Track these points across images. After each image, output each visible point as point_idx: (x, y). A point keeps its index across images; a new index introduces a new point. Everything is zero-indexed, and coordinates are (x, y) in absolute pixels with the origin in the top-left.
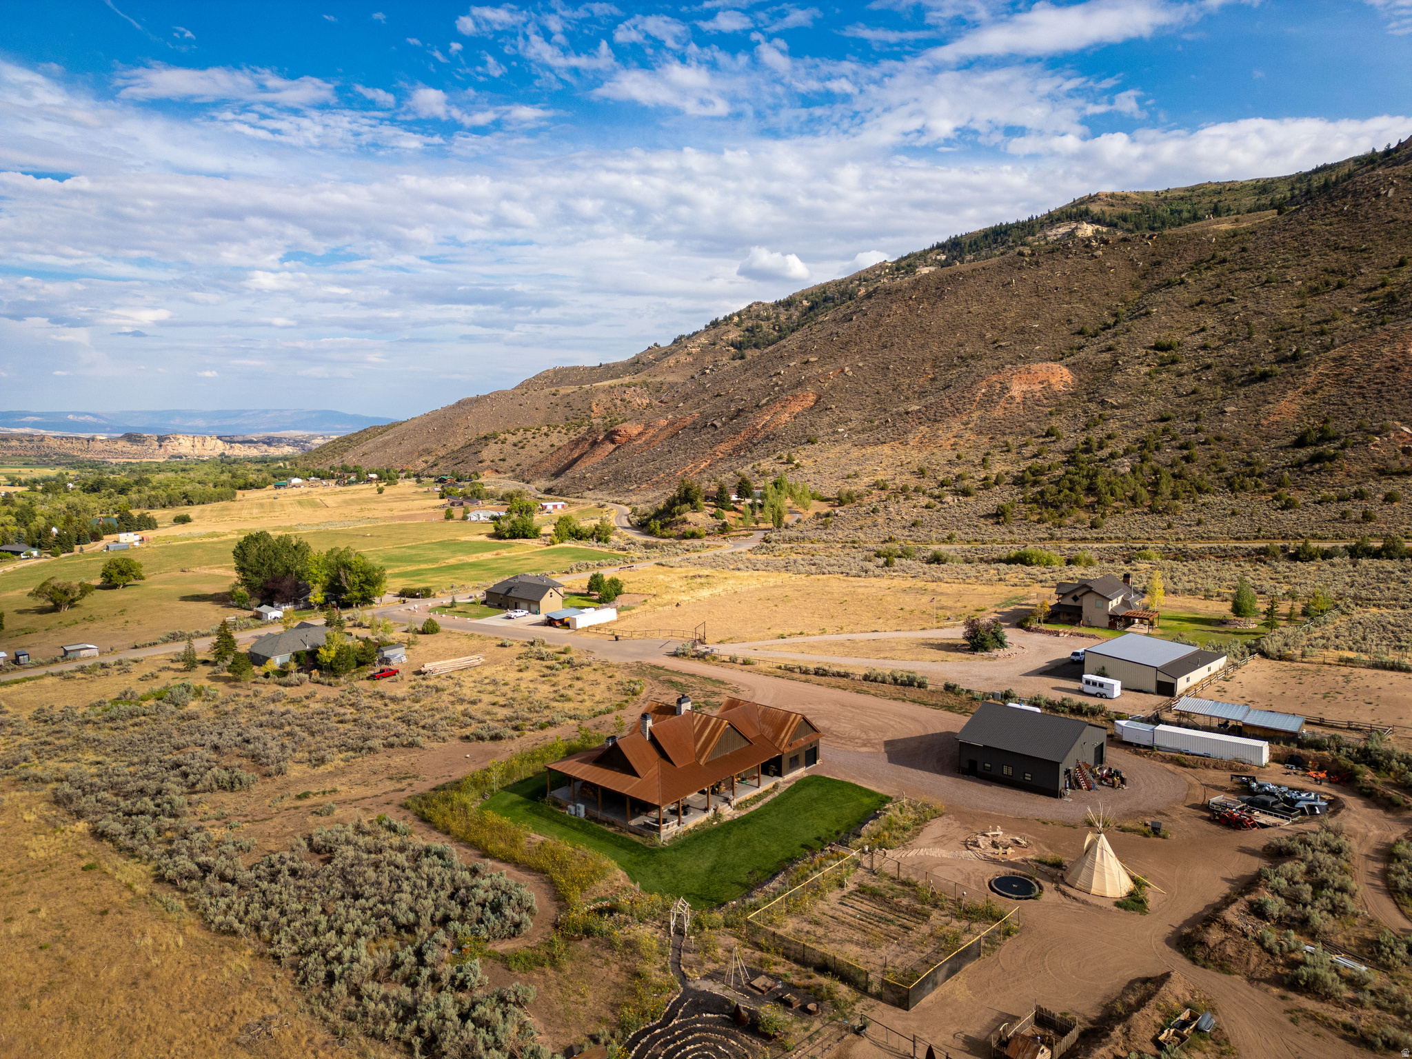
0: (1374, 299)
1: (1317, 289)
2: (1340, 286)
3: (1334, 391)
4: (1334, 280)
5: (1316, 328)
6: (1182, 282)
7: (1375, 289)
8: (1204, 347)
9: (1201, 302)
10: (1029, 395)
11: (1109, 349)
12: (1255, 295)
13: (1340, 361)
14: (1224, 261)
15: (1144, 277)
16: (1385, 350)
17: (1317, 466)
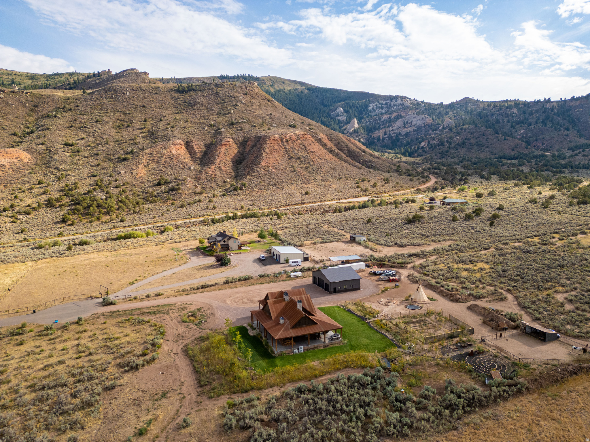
0: (144, 133)
1: (119, 126)
2: (128, 126)
3: (154, 166)
4: (125, 124)
5: (132, 142)
6: (55, 116)
7: (142, 129)
8: (89, 146)
9: (72, 126)
10: (13, 164)
11: (42, 144)
12: (96, 126)
13: (151, 154)
14: (71, 110)
15: (32, 111)
16: (165, 151)
17: (174, 192)
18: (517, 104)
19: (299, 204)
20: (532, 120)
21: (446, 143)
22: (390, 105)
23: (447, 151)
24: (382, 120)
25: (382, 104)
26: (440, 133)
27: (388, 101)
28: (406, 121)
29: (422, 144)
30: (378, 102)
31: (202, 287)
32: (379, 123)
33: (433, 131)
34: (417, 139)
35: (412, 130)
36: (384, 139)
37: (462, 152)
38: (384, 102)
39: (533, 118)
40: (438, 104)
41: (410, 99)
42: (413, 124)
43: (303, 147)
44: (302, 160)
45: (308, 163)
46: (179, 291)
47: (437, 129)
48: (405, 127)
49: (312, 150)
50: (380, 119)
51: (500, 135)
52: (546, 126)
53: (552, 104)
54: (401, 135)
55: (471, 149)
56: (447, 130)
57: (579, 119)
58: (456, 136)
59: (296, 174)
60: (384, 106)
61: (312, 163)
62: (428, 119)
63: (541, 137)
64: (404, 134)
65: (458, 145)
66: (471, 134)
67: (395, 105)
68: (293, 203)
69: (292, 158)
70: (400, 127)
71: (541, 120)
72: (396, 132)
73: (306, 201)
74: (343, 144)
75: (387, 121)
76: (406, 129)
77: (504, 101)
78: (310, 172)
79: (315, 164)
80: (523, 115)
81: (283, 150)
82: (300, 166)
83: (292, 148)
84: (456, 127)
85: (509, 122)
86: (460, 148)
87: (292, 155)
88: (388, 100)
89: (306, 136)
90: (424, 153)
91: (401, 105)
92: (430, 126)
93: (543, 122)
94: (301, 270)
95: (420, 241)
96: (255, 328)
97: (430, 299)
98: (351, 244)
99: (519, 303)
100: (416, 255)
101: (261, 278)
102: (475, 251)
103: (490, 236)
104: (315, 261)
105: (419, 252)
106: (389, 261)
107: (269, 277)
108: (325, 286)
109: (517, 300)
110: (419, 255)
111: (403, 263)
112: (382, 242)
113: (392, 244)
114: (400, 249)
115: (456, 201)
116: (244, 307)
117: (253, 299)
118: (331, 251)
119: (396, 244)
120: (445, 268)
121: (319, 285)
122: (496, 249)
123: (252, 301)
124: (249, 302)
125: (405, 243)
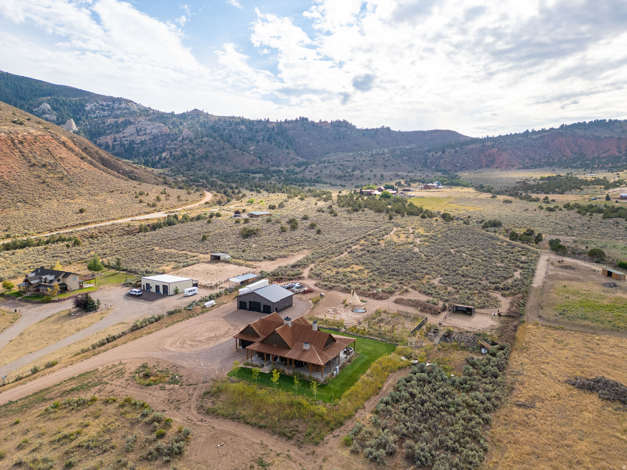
18: (243, 121)
19: (80, 224)
20: (260, 137)
21: (189, 155)
22: (113, 108)
23: (193, 164)
24: (107, 124)
25: (102, 105)
26: (181, 143)
27: (109, 103)
28: (139, 128)
29: (164, 155)
30: (98, 103)
31: (108, 341)
32: (103, 128)
33: (172, 141)
34: (155, 149)
35: (147, 139)
36: (114, 146)
37: (208, 164)
38: (105, 104)
39: (259, 136)
40: (169, 113)
41: (135, 103)
42: (148, 131)
43: (46, 151)
44: (49, 167)
45: (59, 172)
46: (78, 354)
47: (176, 139)
48: (139, 135)
49: (61, 156)
50: (104, 123)
51: (237, 150)
52: (271, 144)
53: (272, 125)
54: (135, 144)
55: (214, 162)
56: (187, 141)
57: (294, 140)
58: (198, 148)
59: (48, 185)
60: (106, 108)
61: (65, 173)
62: (164, 128)
63: (269, 154)
64: (138, 142)
65: (202, 157)
66: (212, 147)
67: (120, 109)
68: (71, 223)
69: (34, 165)
70: (132, 134)
71: (266, 138)
72: (129, 139)
73: (89, 221)
74: (91, 150)
75: (113, 126)
76: (140, 137)
77: (231, 118)
78: (66, 183)
79: (71, 174)
80: (250, 133)
81: (18, 154)
82: (49, 176)
83: (31, 153)
84: (195, 138)
85: (240, 138)
86: (203, 160)
87: (33, 161)
88: (109, 101)
89: (46, 137)
90: (167, 164)
91: (127, 109)
92: (167, 135)
93: (268, 140)
94: (211, 298)
95: (283, 253)
96: (260, 365)
97: (361, 301)
98: (218, 264)
99: (420, 292)
100: (297, 265)
101: (173, 315)
102: (336, 256)
103: (329, 242)
104: (207, 287)
105: (299, 263)
106: (282, 274)
107: (181, 312)
108: (262, 309)
109: (415, 289)
110: (299, 266)
111: (297, 275)
112: (249, 258)
113: (262, 258)
114: (273, 262)
115: (262, 213)
116: (203, 350)
117: (198, 339)
118: (208, 273)
119: (264, 258)
120: (334, 273)
121: (250, 310)
122: (349, 253)
123: (200, 341)
124: (198, 343)
125: (273, 256)
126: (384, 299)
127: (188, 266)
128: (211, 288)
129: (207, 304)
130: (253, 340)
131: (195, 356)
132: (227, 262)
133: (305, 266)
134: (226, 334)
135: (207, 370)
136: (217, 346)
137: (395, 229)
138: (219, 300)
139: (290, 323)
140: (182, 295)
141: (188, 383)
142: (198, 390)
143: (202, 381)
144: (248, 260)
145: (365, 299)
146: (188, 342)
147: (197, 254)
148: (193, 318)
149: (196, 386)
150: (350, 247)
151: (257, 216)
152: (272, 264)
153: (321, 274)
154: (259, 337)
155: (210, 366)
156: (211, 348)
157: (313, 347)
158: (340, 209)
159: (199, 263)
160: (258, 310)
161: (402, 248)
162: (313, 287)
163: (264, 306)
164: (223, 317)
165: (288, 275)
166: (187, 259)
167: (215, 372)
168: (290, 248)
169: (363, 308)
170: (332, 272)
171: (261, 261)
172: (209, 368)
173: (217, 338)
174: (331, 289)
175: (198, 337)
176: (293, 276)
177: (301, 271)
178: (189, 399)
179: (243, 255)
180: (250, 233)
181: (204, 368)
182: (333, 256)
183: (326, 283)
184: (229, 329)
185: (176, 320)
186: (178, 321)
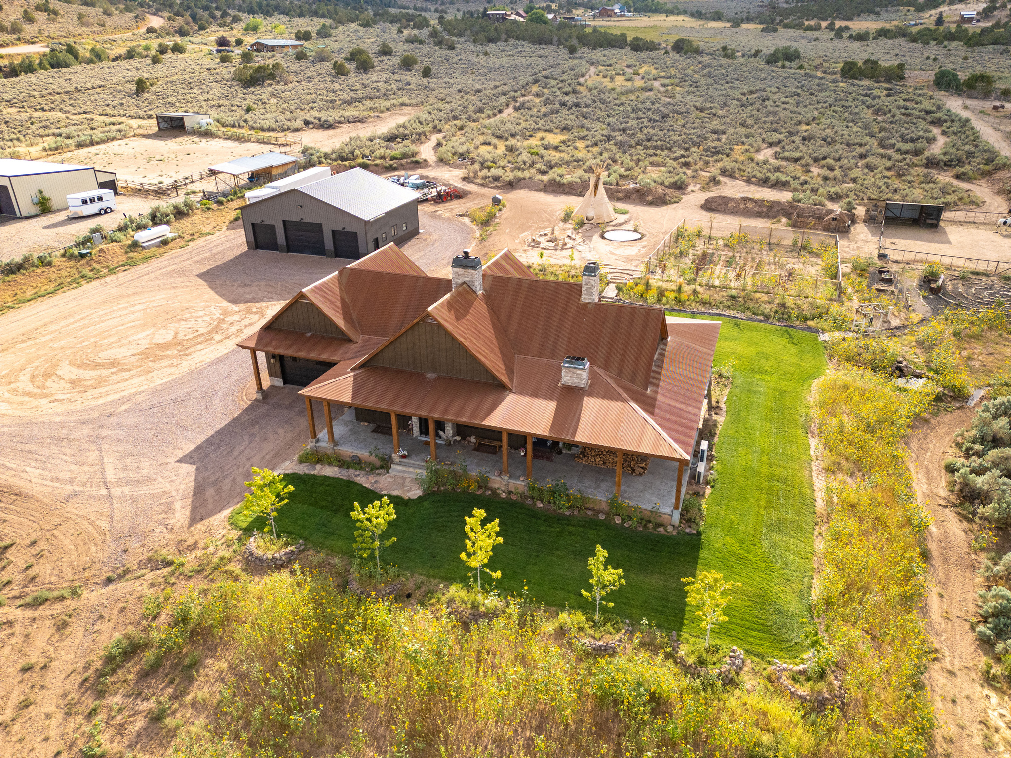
94: (156, 219)
95: (350, 112)
96: (373, 459)
97: (616, 211)
98: (179, 139)
99: (748, 181)
100: (397, 137)
101: (18, 277)
102: (489, 117)
103: (460, 91)
104: (147, 192)
105: (401, 130)
106: (364, 156)
107: (49, 264)
108: (329, 243)
109: (732, 176)
110: (404, 137)
111: (405, 156)
112: (266, 124)
113: (299, 124)
114: (331, 132)
115: (282, 42)
116: (122, 401)
117: (105, 355)
118: (149, 160)
119: (307, 123)
120: (501, 149)
121: (289, 249)
122: (517, 109)
123: (113, 364)
124: (105, 372)
125: (330, 119)
126: (671, 203)
127: (92, 143)
128: (159, 193)
129: (142, 236)
130: (325, 357)
131: (85, 431)
132: (207, 134)
133: (420, 137)
134: (215, 330)
135: (134, 500)
136: (180, 382)
137: (593, 69)
138: (185, 224)
139: (476, 279)
140: (62, 216)
141: (33, 591)
142: (77, 630)
143: (106, 573)
144: (263, 130)
145: (621, 206)
146: (67, 371)
147: (124, 119)
148: (95, 283)
149: (71, 604)
150: (515, 99)
151: (273, 49)
152: (331, 137)
153: (468, 152)
154: (350, 341)
155: (149, 480)
156: (155, 392)
157: (600, 371)
158: (455, 39)
159: (125, 137)
160: (318, 249)
161: (633, 97)
162: (459, 184)
163: (334, 232)
164: (200, 276)
165: (382, 158)
166: (93, 129)
167: (169, 509)
168: (369, 103)
169: (630, 226)
170: (496, 148)
171: (297, 130)
172: (143, 491)
173: (183, 347)
174: (511, 185)
175: (109, 346)
176: (393, 158)
177: (413, 148)
178: (25, 705)
179: (247, 117)
180: (258, 75)
181: (116, 492)
182: (483, 116)
183: (494, 172)
184: (226, 313)
185: (29, 293)
186: (37, 296)
